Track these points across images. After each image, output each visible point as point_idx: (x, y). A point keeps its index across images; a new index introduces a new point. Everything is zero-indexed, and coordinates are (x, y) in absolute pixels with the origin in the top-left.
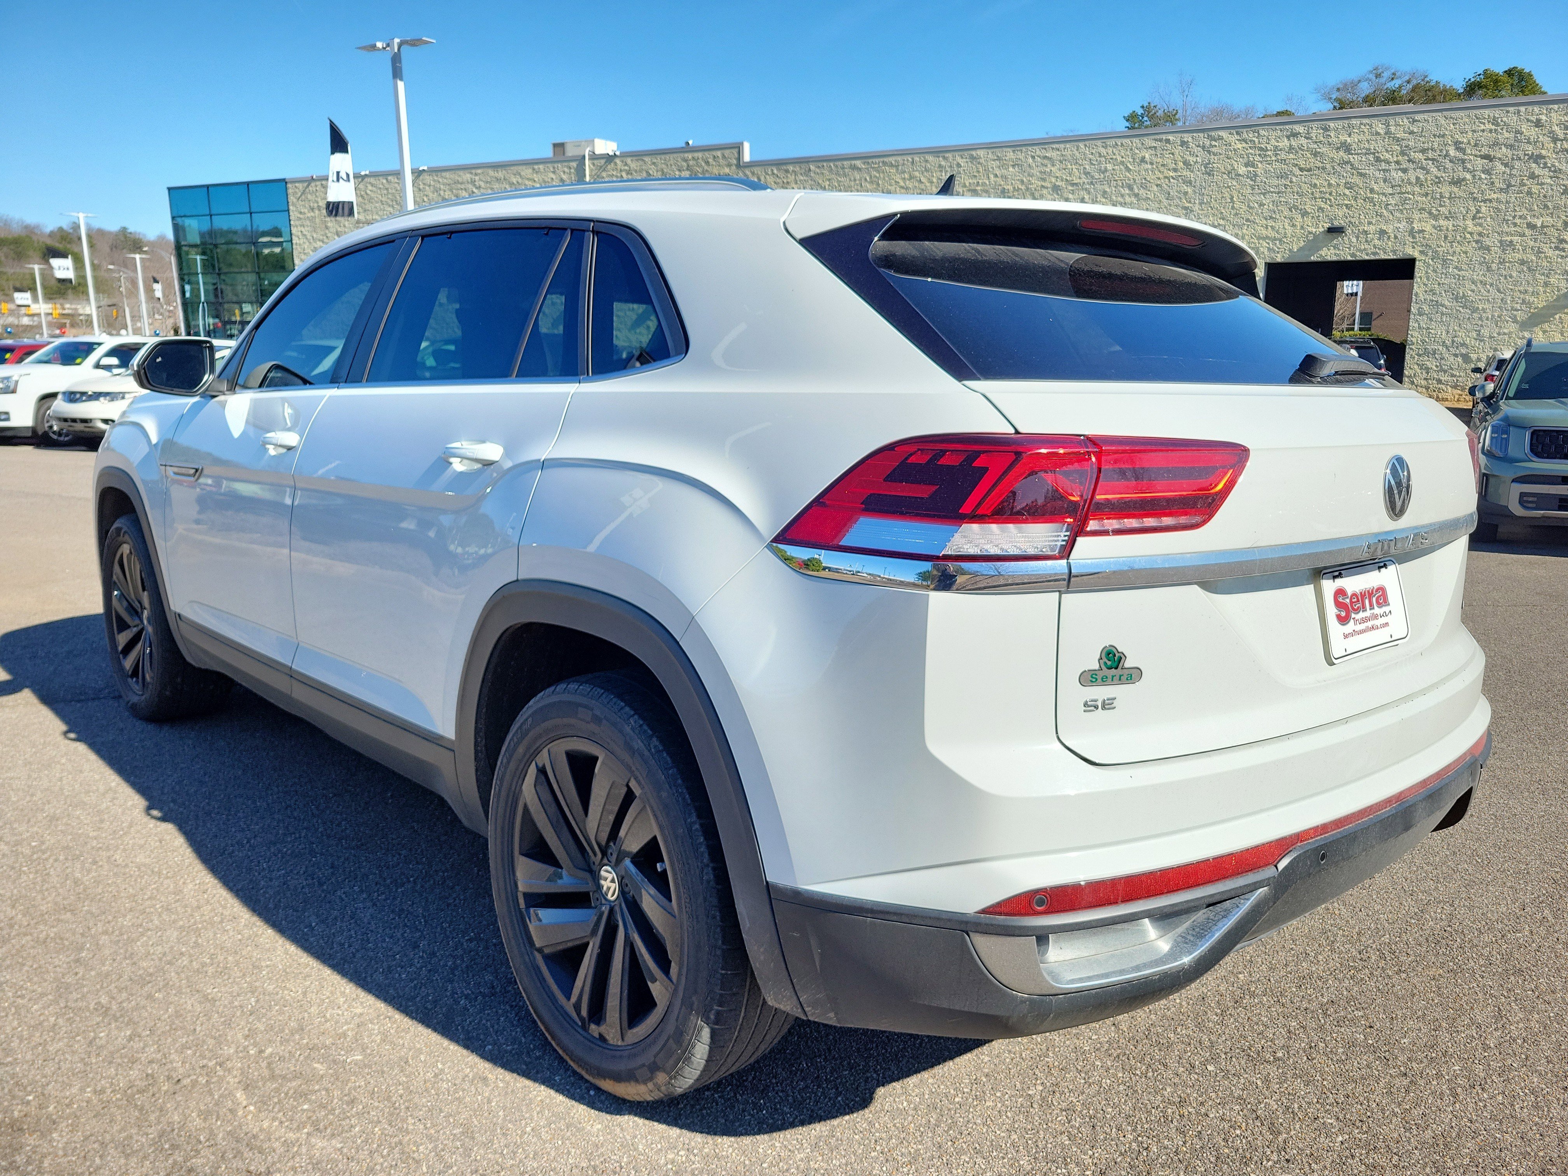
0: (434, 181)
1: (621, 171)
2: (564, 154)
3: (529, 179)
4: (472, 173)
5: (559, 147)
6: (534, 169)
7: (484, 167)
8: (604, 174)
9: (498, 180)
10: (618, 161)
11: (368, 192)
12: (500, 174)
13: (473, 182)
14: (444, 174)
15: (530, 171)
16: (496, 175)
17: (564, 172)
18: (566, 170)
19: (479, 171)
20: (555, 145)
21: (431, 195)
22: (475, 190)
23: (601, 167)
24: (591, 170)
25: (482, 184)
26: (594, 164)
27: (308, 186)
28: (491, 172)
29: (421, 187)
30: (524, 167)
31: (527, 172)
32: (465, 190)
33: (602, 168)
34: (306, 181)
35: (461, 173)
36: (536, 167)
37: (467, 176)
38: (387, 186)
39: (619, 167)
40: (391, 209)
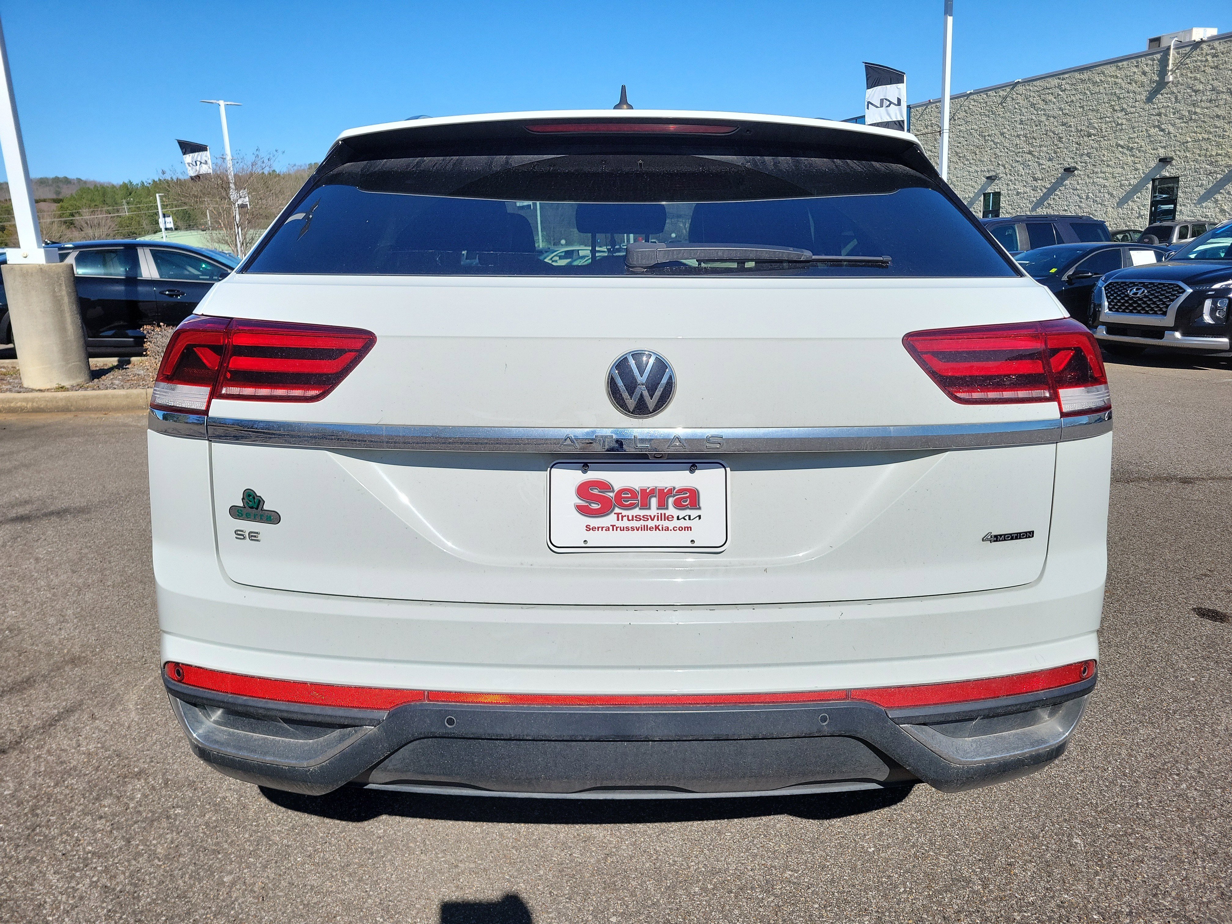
0: (1026, 90)
1: (1207, 55)
2: (1159, 46)
3: (1111, 76)
4: (1059, 79)
5: (1156, 41)
6: (1117, 67)
7: (1071, 72)
8: (1188, 61)
9: (1083, 81)
10: (1204, 46)
11: (971, 106)
12: (1085, 76)
13: (1059, 86)
14: (1035, 83)
15: (1114, 68)
16: (1082, 77)
17: (1147, 65)
18: (1150, 62)
19: (1066, 76)
20: (1152, 41)
21: (1021, 102)
22: (1060, 93)
23: (1186, 54)
24: (1175, 59)
25: (1068, 87)
26: (1178, 54)
27: (925, 109)
28: (1077, 75)
29: (1014, 96)
30: (1109, 66)
31: (1110, 70)
32: (1052, 94)
33: (1187, 56)
34: (925, 105)
35: (1050, 80)
36: (1120, 64)
37: (1055, 82)
38: (986, 100)
39: (1204, 52)
40: (987, 119)
